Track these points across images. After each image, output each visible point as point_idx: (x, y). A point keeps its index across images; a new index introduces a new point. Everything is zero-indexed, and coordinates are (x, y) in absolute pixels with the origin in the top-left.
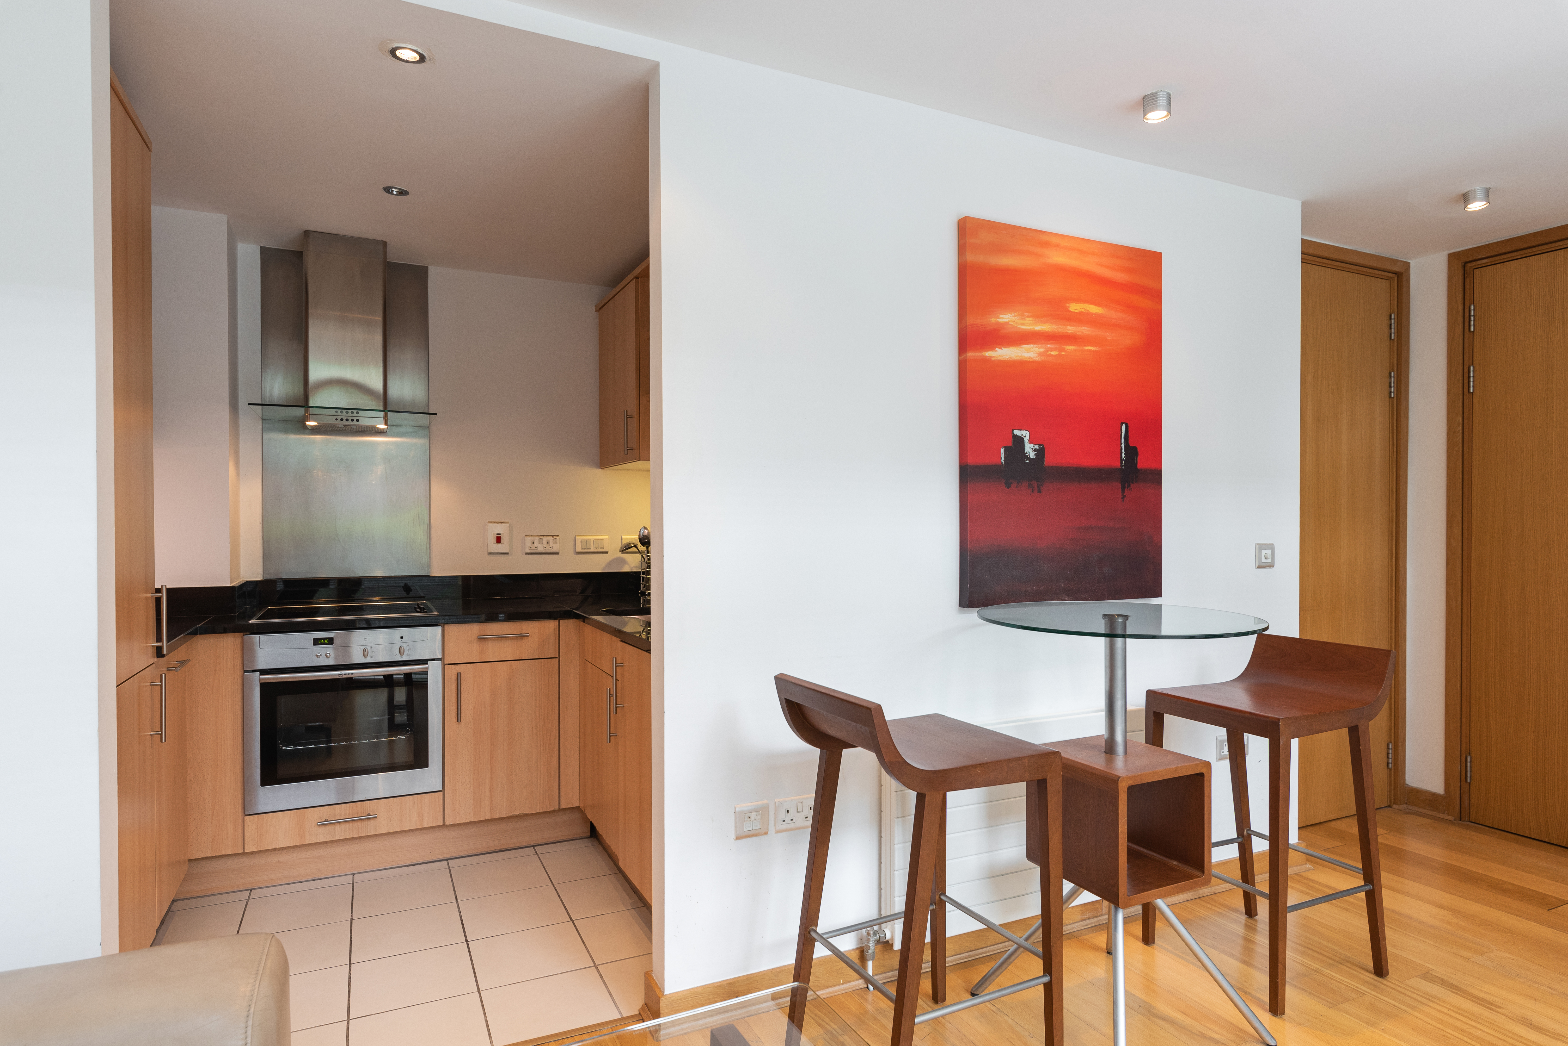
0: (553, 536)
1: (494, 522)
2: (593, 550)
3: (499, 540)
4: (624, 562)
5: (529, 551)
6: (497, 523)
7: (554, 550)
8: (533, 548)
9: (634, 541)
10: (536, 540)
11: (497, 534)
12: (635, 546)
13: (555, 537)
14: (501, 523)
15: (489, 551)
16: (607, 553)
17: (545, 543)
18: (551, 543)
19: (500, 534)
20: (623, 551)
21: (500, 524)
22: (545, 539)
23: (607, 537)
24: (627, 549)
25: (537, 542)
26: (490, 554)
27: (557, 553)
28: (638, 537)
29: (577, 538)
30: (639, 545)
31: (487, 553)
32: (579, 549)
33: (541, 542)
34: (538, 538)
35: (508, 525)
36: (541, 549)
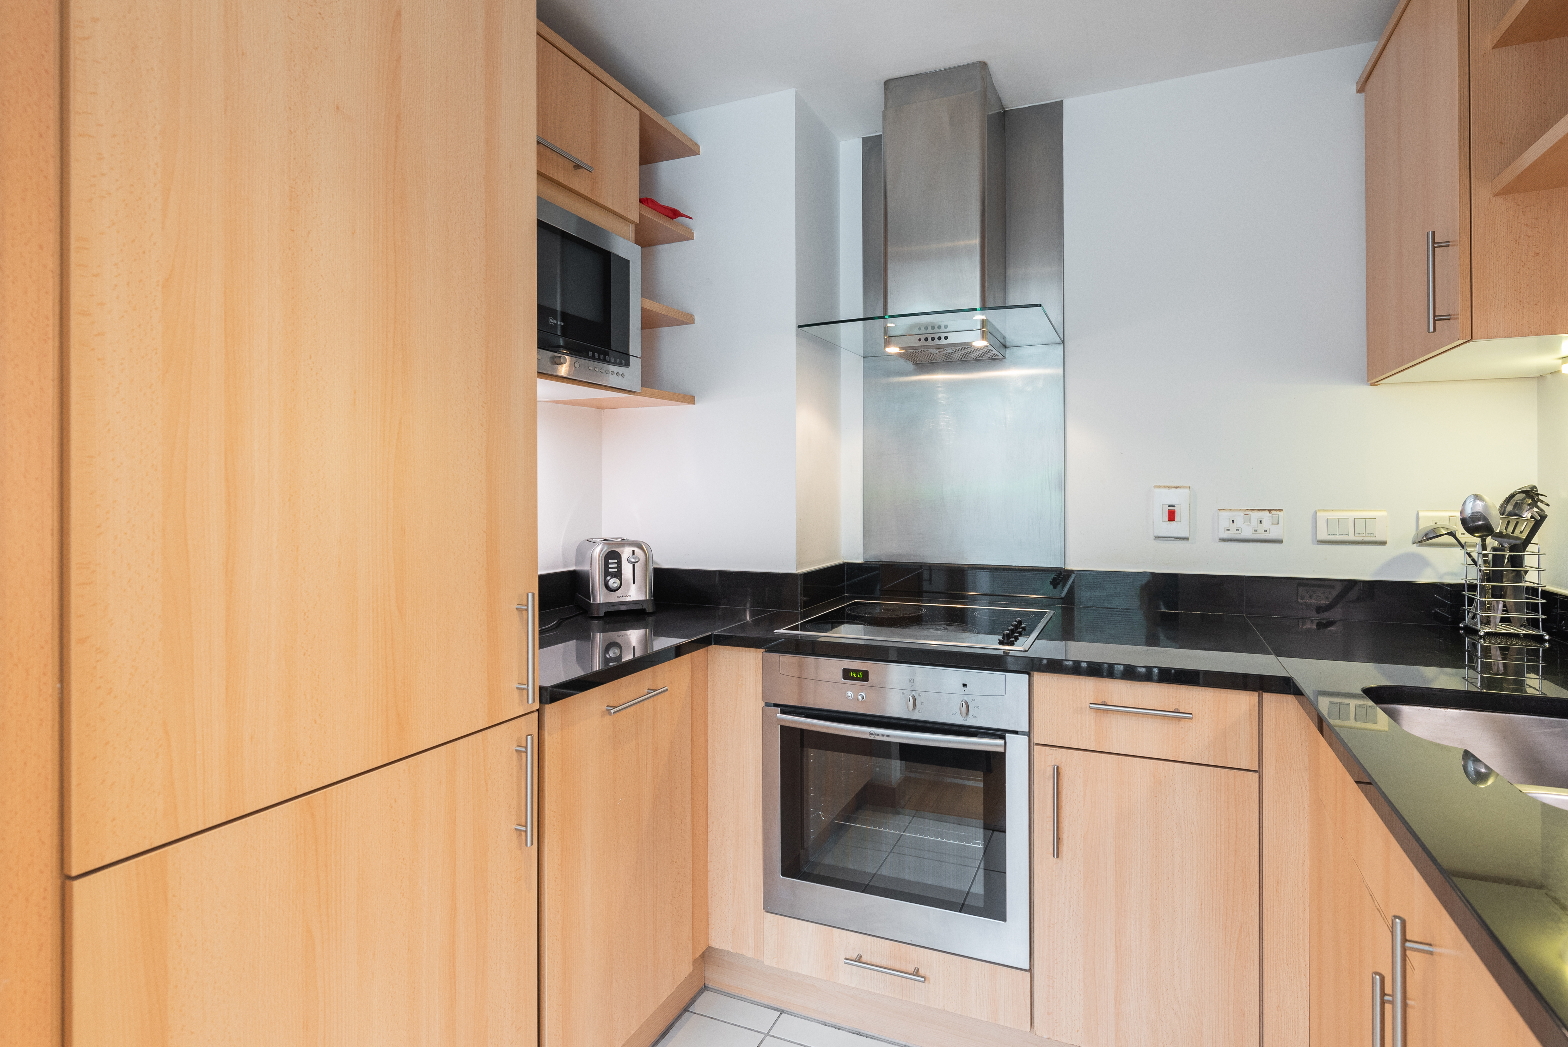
0: (1270, 511)
1: (1165, 487)
2: (1352, 537)
3: (1172, 516)
4: (1424, 563)
5: (1225, 536)
6: (1169, 487)
7: (1273, 534)
8: (1233, 530)
9: (1446, 523)
10: (1239, 517)
11: (1169, 506)
12: (1452, 534)
13: (1274, 512)
14: (1177, 488)
15: (1156, 534)
16: (1384, 543)
17: (1254, 523)
18: (1267, 523)
19: (1174, 506)
20: (1419, 542)
21: (1174, 490)
22: (1255, 516)
23: (1384, 513)
24: (1431, 538)
25: (1239, 522)
26: (1157, 538)
27: (1280, 541)
28: (1458, 514)
29: (1319, 514)
30: (1460, 531)
31: (1152, 538)
32: (1323, 535)
33: (1247, 522)
34: (1241, 514)
35: (1187, 491)
36: (1247, 533)
